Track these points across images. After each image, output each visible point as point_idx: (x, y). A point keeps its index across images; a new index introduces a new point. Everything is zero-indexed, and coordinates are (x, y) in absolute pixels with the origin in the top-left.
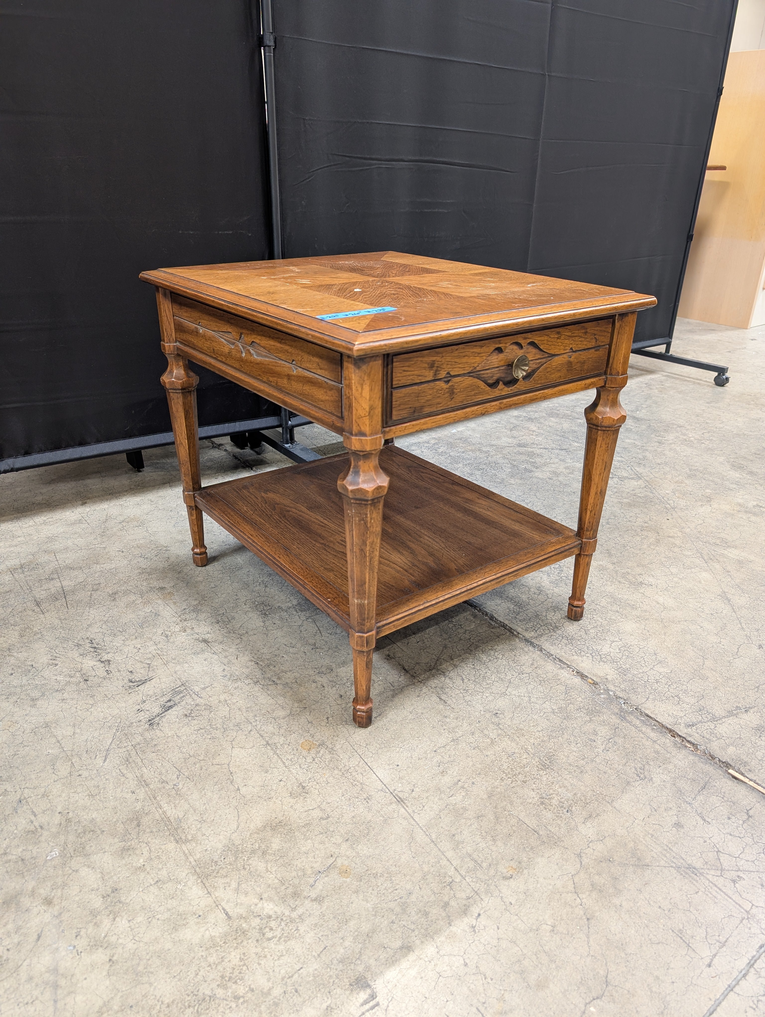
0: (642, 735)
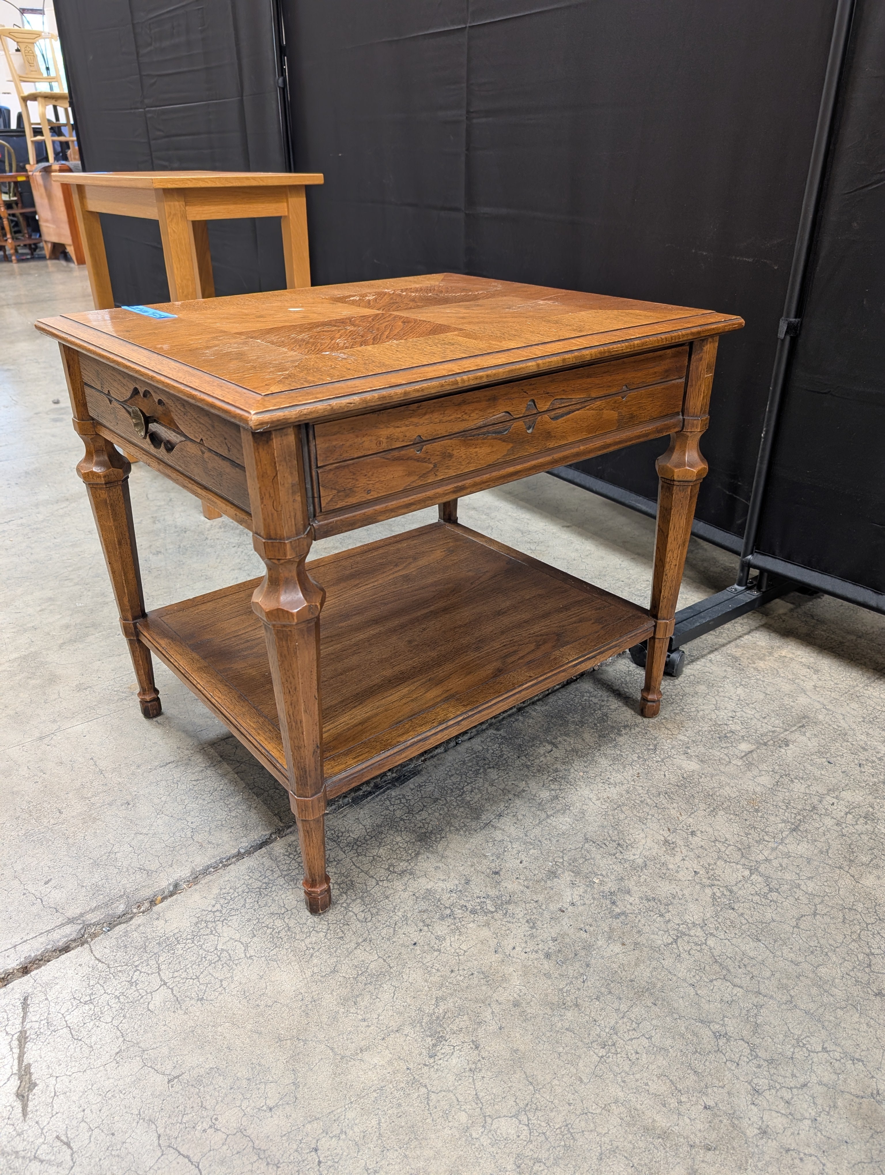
0: (31, 935)
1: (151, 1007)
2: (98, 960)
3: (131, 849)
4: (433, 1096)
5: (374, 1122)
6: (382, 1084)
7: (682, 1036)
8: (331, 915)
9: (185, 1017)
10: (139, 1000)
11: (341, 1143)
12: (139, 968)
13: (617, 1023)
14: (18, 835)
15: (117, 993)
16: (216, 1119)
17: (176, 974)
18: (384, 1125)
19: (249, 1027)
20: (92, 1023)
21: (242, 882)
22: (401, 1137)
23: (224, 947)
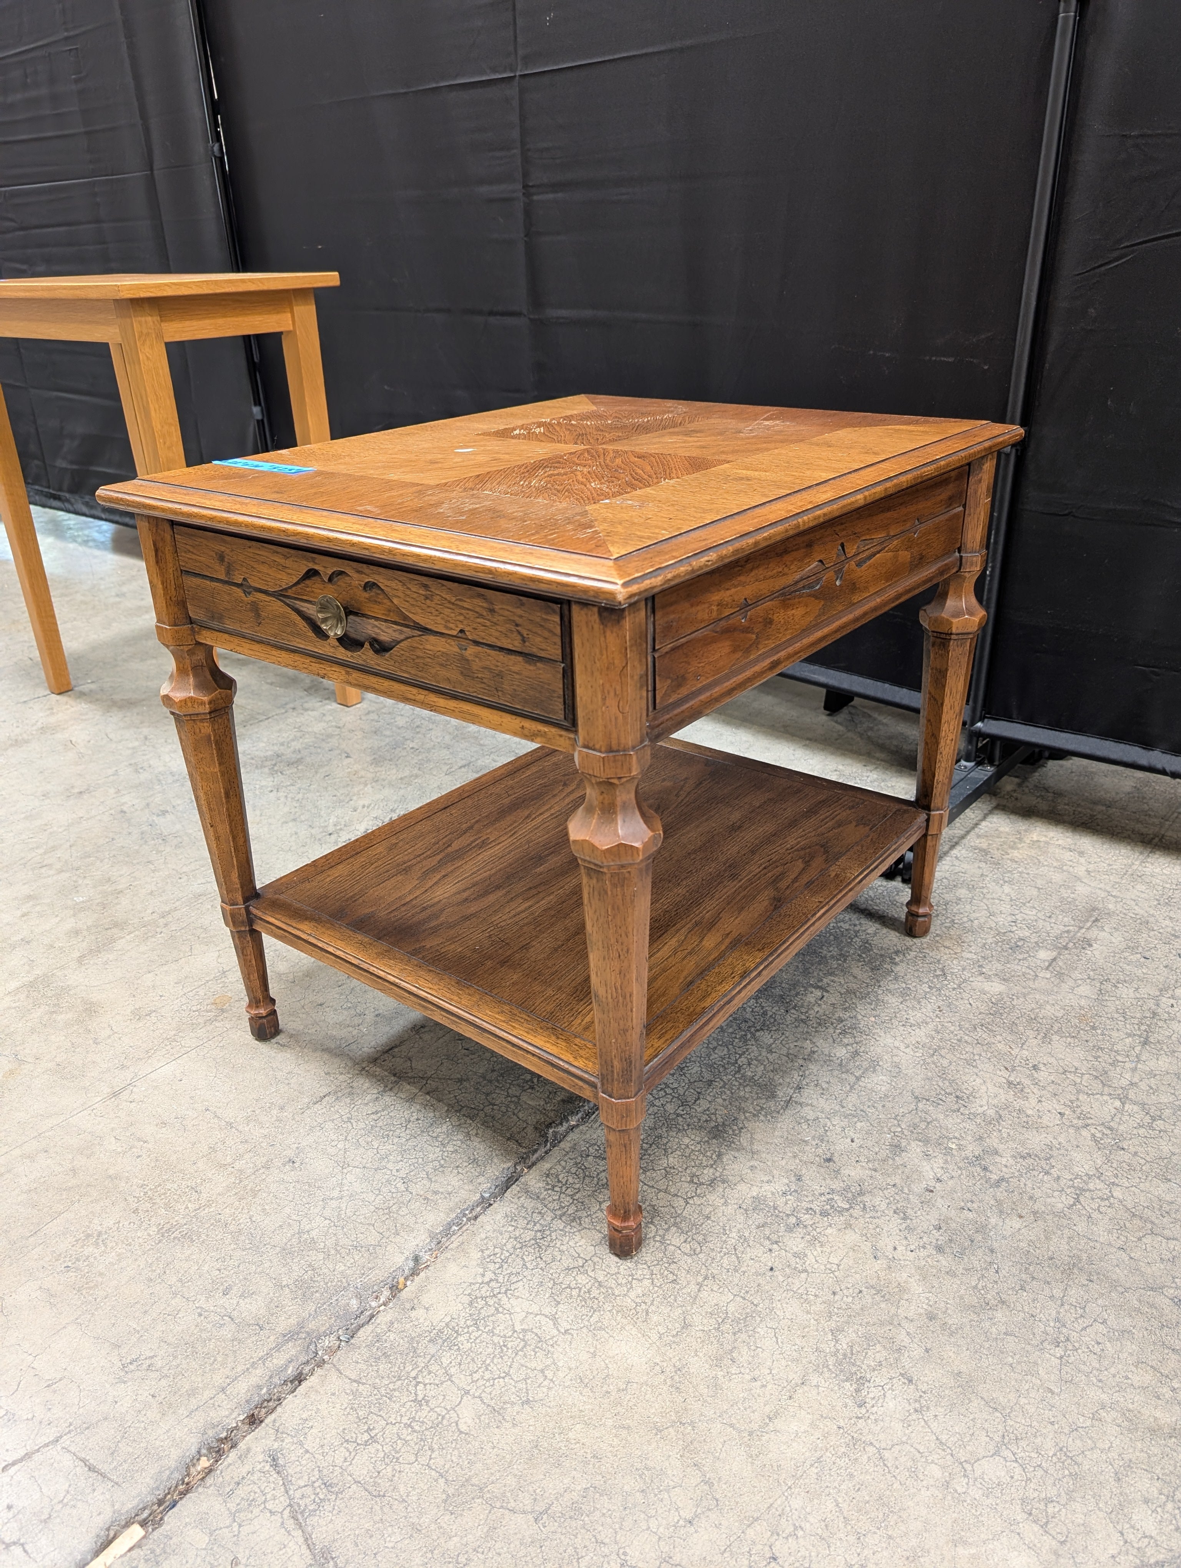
0: (239, 1369)
1: (463, 1427)
2: (355, 1381)
3: (327, 1222)
4: (887, 1454)
5: (831, 1505)
6: (818, 1454)
7: (1138, 1310)
8: (648, 1254)
9: (516, 1430)
10: (441, 1423)
11: (801, 1541)
12: (420, 1379)
13: (1058, 1313)
14: (149, 1235)
15: (405, 1420)
16: (625, 1554)
17: (476, 1376)
18: (844, 1506)
19: (610, 1423)
20: (389, 1469)
21: (507, 1235)
22: (873, 1515)
23: (525, 1326)
